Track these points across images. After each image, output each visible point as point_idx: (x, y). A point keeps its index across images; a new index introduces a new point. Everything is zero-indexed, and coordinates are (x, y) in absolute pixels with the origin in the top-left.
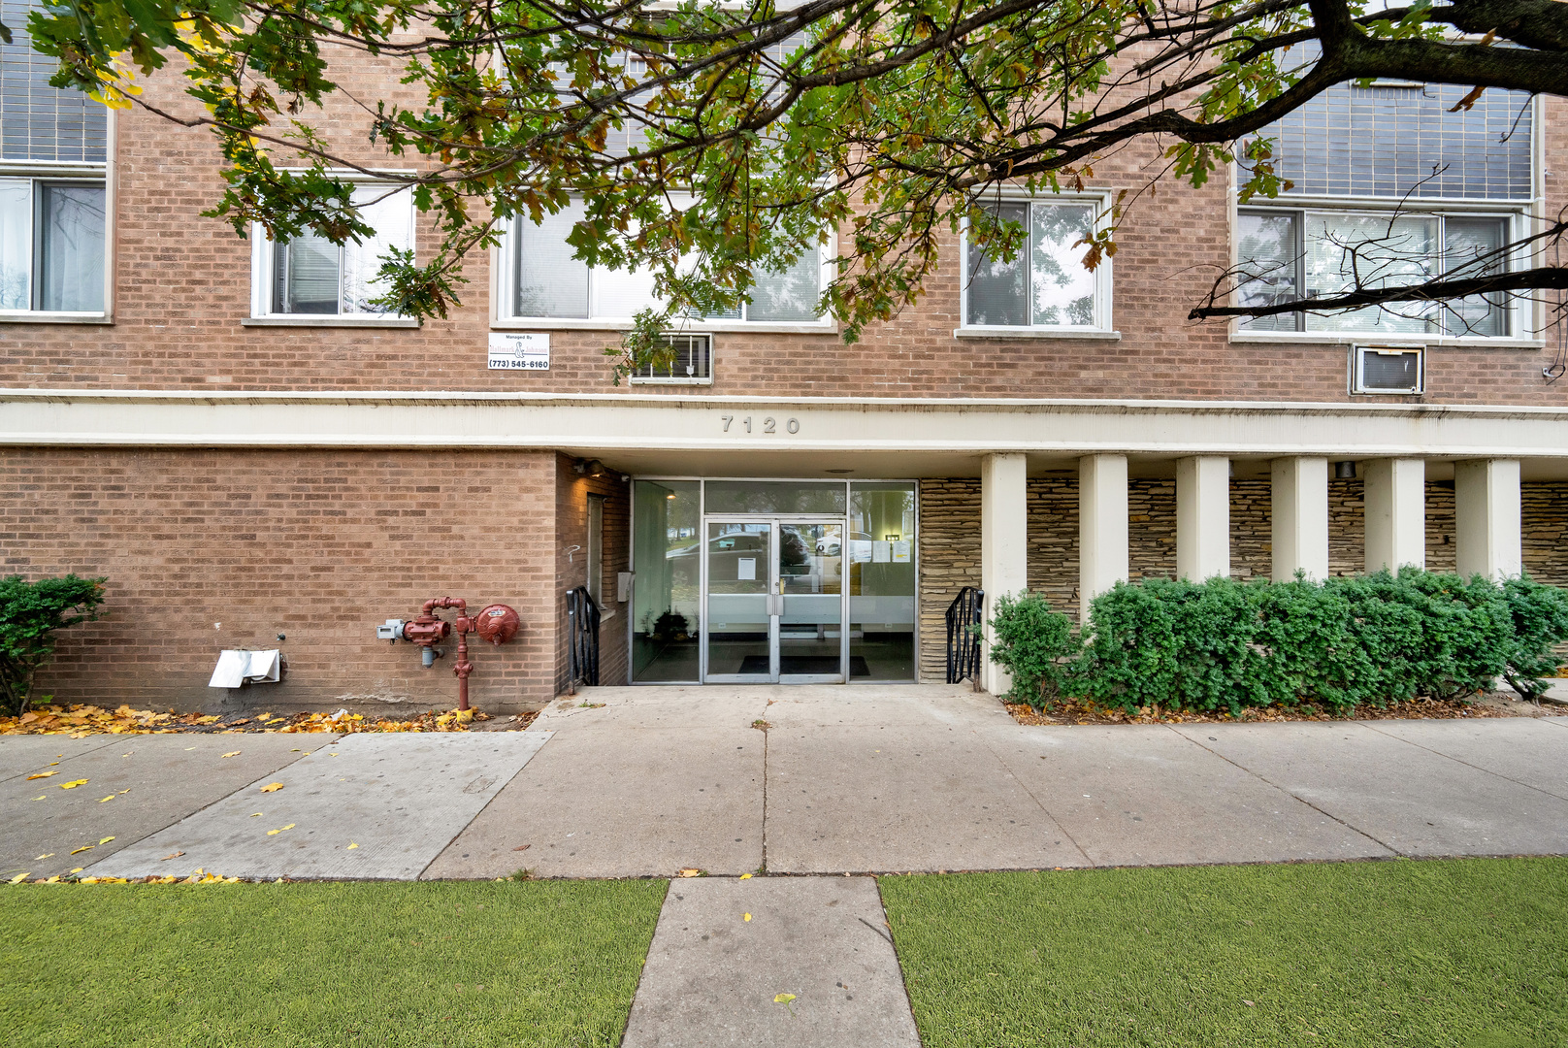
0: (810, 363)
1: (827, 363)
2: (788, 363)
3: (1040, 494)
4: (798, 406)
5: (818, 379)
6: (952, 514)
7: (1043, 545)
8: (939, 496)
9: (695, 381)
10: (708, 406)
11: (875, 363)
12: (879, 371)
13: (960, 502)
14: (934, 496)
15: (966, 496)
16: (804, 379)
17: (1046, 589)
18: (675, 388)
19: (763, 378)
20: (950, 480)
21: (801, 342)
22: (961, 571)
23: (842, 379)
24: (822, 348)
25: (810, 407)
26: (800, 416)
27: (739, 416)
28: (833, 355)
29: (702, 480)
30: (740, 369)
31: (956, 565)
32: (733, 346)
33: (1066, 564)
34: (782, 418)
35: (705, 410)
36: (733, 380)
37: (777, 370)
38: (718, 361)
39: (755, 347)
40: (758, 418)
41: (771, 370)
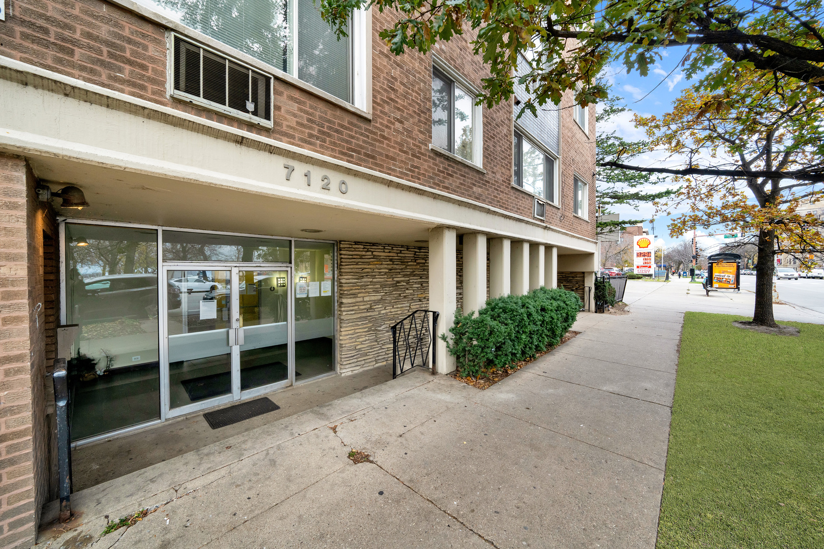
0: (353, 137)
1: (364, 141)
2: (337, 131)
3: (397, 253)
4: (348, 171)
5: (359, 153)
6: (357, 264)
7: (398, 282)
8: (351, 253)
9: (256, 120)
10: (271, 150)
11: (392, 152)
12: (393, 159)
13: (361, 257)
14: (348, 253)
15: (364, 253)
16: (349, 149)
17: (399, 306)
18: (231, 120)
19: (318, 138)
20: (356, 243)
21: (347, 118)
22: (361, 299)
23: (373, 157)
24: (360, 127)
25: (356, 174)
26: (349, 180)
27: (300, 168)
28: (368, 137)
29: (160, 229)
30: (298, 123)
31: (359, 295)
32: (291, 98)
33: (407, 291)
34: (335, 178)
35: (267, 154)
36: (291, 132)
37: (329, 135)
38: (277, 108)
39: (311, 107)
40: (317, 174)
41: (324, 133)
